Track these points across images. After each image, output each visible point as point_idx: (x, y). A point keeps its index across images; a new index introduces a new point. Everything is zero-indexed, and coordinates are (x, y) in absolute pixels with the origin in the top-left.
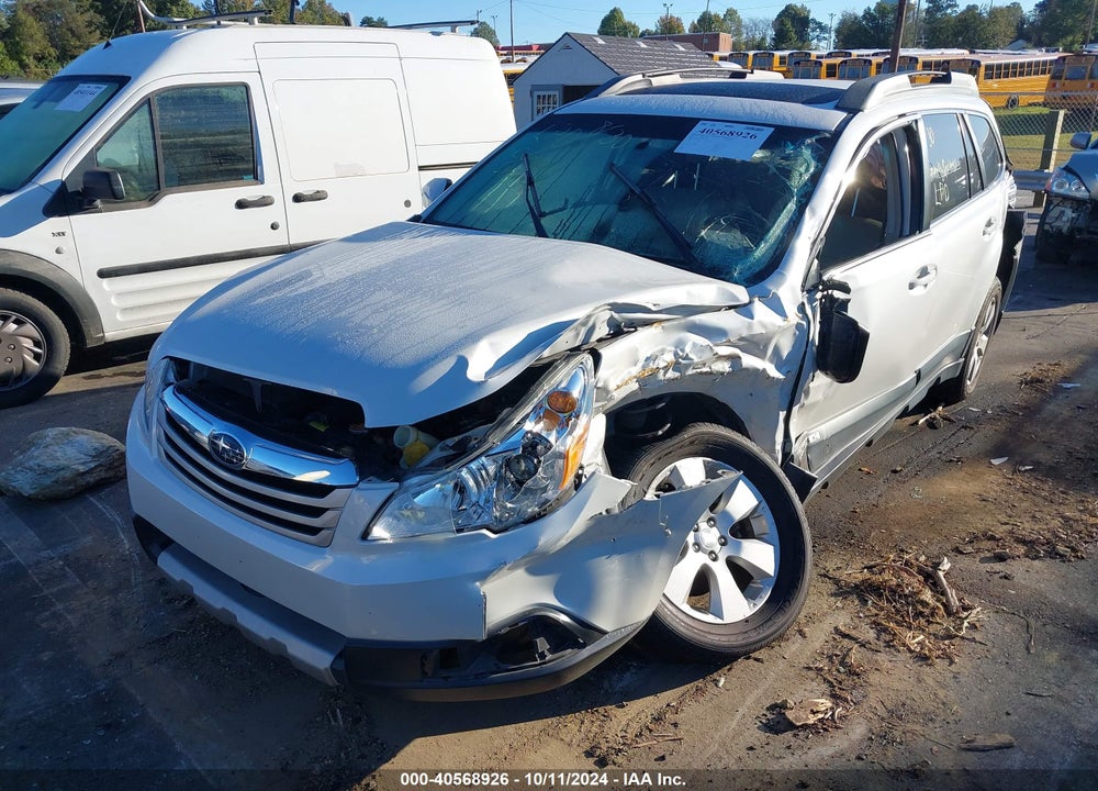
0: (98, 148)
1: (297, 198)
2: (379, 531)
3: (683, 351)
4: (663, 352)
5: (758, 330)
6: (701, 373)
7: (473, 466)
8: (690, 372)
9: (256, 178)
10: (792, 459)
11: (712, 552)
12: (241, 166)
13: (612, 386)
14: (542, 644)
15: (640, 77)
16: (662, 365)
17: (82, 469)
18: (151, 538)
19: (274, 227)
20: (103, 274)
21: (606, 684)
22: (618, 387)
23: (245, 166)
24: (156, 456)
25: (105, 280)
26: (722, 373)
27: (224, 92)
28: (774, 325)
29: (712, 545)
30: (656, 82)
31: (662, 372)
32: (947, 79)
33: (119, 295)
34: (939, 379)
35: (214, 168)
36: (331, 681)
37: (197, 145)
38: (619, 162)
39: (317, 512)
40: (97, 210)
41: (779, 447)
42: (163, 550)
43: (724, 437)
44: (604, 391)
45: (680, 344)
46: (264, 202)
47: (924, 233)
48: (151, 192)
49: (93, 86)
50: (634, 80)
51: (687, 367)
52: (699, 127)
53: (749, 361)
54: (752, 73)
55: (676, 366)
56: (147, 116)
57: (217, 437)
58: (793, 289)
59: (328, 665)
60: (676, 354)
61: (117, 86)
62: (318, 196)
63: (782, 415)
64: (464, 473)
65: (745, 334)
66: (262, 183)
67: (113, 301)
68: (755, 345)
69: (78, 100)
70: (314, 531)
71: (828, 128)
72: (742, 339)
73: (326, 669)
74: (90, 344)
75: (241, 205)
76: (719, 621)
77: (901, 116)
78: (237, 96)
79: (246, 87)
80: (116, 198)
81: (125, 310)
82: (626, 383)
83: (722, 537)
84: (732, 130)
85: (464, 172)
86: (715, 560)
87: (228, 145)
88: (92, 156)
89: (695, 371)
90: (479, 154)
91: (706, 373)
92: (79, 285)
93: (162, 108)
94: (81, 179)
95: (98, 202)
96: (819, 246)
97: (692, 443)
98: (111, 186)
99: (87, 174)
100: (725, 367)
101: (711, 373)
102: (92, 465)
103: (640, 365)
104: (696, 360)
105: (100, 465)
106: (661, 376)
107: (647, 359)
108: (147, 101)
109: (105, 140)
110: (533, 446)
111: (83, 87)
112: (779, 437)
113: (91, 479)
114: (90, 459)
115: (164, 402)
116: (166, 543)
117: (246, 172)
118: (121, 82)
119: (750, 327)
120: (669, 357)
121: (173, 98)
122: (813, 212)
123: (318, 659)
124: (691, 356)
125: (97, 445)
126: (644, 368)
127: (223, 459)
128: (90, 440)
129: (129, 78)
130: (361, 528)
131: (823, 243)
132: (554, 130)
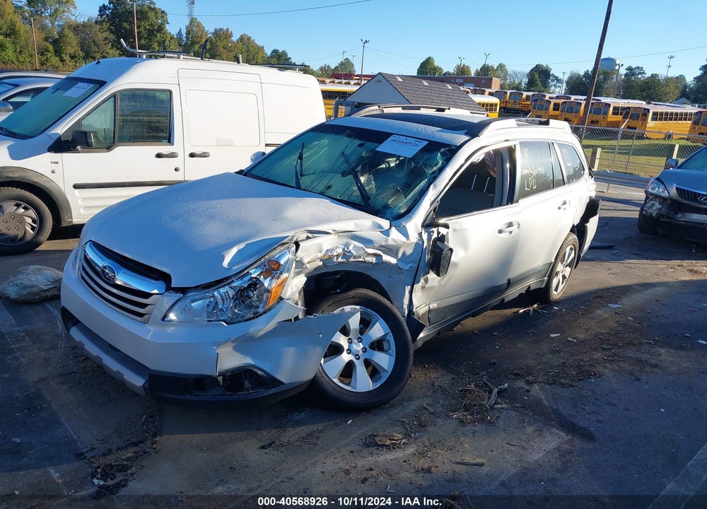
0: (83, 118)
1: (192, 155)
2: (172, 316)
3: (348, 248)
4: (337, 247)
5: (390, 242)
6: (359, 261)
7: (222, 290)
8: (352, 260)
9: (169, 142)
10: (413, 314)
11: (357, 355)
12: (162, 135)
13: (305, 261)
14: (247, 384)
15: (377, 107)
16: (335, 254)
17: (45, 288)
18: (69, 319)
19: (176, 170)
20: (76, 187)
21: (289, 417)
22: (309, 262)
23: (164, 135)
24: (76, 276)
25: (77, 190)
26: (372, 263)
27: (158, 94)
28: (401, 241)
29: (358, 351)
30: (386, 111)
31: (335, 258)
32: (547, 123)
33: (84, 199)
34: (529, 287)
35: (146, 134)
36: (142, 393)
37: (139, 121)
38: (347, 152)
39: (144, 306)
40: (77, 151)
41: (405, 307)
42: (74, 326)
43: (372, 297)
44: (300, 264)
45: (347, 245)
46: (172, 155)
47: (514, 205)
48: (108, 145)
49: (86, 84)
50: (374, 109)
51: (350, 257)
52: (392, 138)
53: (386, 258)
54: (449, 109)
55: (344, 255)
56: (113, 104)
57: (105, 268)
58: (416, 225)
59: (142, 385)
60: (343, 249)
61: (98, 86)
62: (204, 155)
63: (408, 289)
64: (216, 294)
65: (383, 244)
66: (173, 145)
67: (80, 202)
68: (391, 250)
69: (75, 92)
70: (141, 315)
71: (456, 144)
72: (382, 246)
73: (140, 387)
74: (64, 224)
75: (159, 156)
76: (353, 390)
77: (506, 141)
78: (164, 96)
79: (171, 92)
80: (88, 146)
81: (86, 208)
82: (314, 261)
83: (364, 348)
84: (407, 141)
85: (274, 148)
86: (358, 359)
87: (156, 122)
88: (79, 123)
89: (355, 260)
90: (282, 140)
91: (362, 261)
92: (61, 191)
93: (121, 100)
94: (71, 134)
95: (79, 147)
96: (436, 204)
97: (354, 297)
98: (86, 139)
99: (75, 131)
100: (373, 260)
101: (365, 262)
102: (51, 287)
103: (323, 252)
104: (355, 254)
105: (55, 287)
106: (335, 259)
107: (328, 250)
108: (114, 96)
109: (88, 114)
110: (255, 284)
111: (80, 84)
112: (406, 301)
113: (49, 294)
114: (50, 283)
115: (85, 251)
116: (76, 322)
117: (164, 138)
118: (101, 84)
119: (386, 240)
120: (340, 251)
121: (129, 95)
122: (435, 187)
123: (137, 381)
124: (352, 252)
125: (55, 277)
126: (325, 255)
127: (106, 277)
128: (51, 273)
129: (105, 83)
130: (162, 315)
131: (439, 203)
132: (321, 132)
